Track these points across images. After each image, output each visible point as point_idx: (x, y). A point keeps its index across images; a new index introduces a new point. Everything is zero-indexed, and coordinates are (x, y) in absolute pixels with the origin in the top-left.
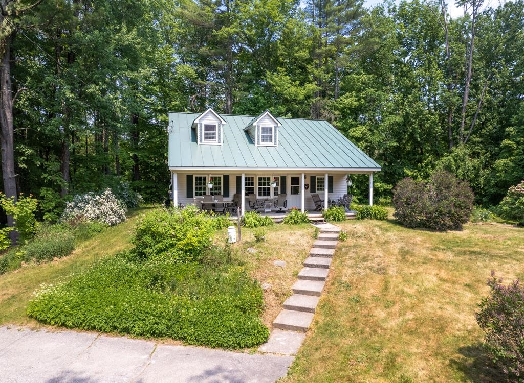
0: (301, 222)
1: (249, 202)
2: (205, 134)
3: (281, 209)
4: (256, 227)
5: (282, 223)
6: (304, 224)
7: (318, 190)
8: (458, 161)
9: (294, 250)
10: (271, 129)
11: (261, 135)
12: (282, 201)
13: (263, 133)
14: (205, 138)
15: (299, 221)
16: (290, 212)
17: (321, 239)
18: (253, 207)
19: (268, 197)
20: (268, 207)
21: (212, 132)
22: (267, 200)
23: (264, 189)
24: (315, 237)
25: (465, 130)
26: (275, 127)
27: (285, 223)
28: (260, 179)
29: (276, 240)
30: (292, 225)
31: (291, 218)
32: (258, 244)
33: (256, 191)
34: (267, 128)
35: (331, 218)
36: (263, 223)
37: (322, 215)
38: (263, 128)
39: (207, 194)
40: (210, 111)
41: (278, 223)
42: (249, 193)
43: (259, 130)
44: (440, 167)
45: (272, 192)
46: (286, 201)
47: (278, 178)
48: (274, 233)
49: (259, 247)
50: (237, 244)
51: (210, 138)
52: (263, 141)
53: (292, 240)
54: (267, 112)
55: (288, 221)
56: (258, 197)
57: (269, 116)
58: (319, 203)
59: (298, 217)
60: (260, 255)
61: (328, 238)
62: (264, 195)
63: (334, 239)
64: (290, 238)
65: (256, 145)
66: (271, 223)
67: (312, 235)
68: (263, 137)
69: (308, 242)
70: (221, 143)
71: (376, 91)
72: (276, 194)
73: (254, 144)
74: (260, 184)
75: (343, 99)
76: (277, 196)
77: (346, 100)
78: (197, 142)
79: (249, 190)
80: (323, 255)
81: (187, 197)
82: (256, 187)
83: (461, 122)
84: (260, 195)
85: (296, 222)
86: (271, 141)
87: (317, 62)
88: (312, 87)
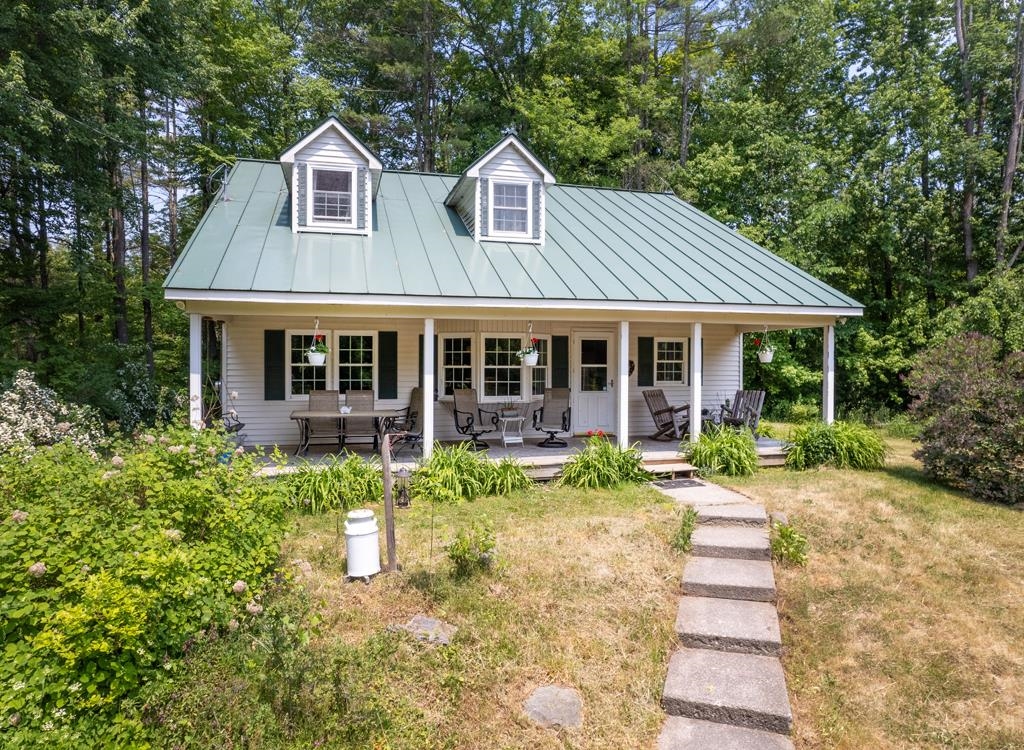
0: (621, 480)
1: (455, 412)
2: (318, 200)
3: (552, 435)
4: (470, 500)
5: (559, 483)
6: (631, 488)
7: (661, 377)
8: (1006, 308)
9: (612, 617)
10: (523, 189)
11: (491, 206)
12: (555, 409)
13: (498, 201)
14: (317, 212)
15: (614, 477)
16: (582, 446)
17: (705, 551)
18: (465, 430)
19: (515, 399)
20: (513, 428)
21: (339, 194)
22: (510, 407)
23: (502, 374)
24: (682, 544)
25: (1011, 233)
26: (536, 186)
27: (568, 481)
28: (490, 344)
29: (539, 565)
30: (591, 492)
31: (587, 466)
32: (464, 589)
33: (479, 380)
34: (510, 188)
35: (716, 466)
36: (494, 485)
37: (683, 455)
38: (498, 188)
39: (328, 387)
40: (333, 128)
41: (545, 481)
42: (458, 387)
43: (485, 192)
44: (957, 324)
45: (526, 381)
46: (569, 409)
47: (545, 342)
48: (532, 526)
49: (463, 609)
50: (378, 585)
51: (330, 213)
52: (498, 226)
53: (599, 558)
54: (511, 139)
55: (579, 476)
56: (483, 399)
57: (517, 151)
58: (666, 417)
59: (609, 464)
60: (464, 655)
61: (731, 549)
62: (503, 391)
63: (753, 554)
64: (590, 547)
65: (478, 236)
66: (520, 486)
67: (670, 533)
68: (498, 213)
69: (659, 571)
70: (369, 230)
71: (787, 141)
72: (538, 389)
73: (472, 237)
74: (490, 359)
75: (703, 160)
76: (541, 397)
77: (711, 162)
78: (289, 224)
79: (458, 377)
80: (738, 642)
81: (267, 398)
82: (479, 366)
83: (1001, 214)
84: (490, 390)
85: (605, 481)
86: (524, 229)
87: (638, 72)
88: (628, 127)
